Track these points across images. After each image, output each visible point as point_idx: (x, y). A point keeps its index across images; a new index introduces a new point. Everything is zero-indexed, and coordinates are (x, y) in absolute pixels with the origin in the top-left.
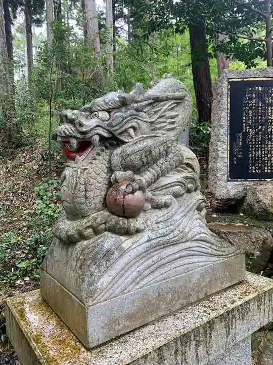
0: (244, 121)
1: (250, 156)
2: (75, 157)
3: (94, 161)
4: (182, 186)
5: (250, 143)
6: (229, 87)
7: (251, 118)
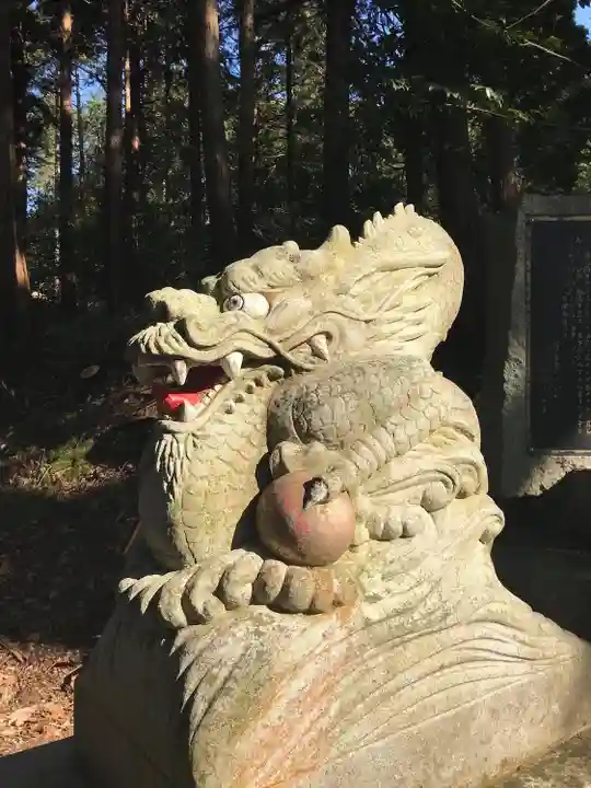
0: (565, 314)
1: (580, 395)
2: (182, 405)
3: (227, 418)
4: (446, 483)
5: (580, 365)
6: (530, 234)
7: (580, 306)
